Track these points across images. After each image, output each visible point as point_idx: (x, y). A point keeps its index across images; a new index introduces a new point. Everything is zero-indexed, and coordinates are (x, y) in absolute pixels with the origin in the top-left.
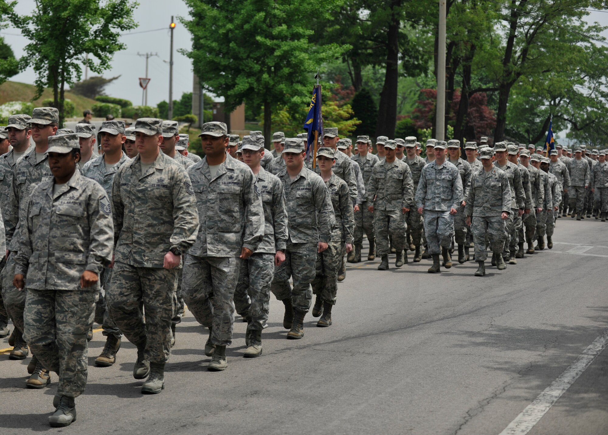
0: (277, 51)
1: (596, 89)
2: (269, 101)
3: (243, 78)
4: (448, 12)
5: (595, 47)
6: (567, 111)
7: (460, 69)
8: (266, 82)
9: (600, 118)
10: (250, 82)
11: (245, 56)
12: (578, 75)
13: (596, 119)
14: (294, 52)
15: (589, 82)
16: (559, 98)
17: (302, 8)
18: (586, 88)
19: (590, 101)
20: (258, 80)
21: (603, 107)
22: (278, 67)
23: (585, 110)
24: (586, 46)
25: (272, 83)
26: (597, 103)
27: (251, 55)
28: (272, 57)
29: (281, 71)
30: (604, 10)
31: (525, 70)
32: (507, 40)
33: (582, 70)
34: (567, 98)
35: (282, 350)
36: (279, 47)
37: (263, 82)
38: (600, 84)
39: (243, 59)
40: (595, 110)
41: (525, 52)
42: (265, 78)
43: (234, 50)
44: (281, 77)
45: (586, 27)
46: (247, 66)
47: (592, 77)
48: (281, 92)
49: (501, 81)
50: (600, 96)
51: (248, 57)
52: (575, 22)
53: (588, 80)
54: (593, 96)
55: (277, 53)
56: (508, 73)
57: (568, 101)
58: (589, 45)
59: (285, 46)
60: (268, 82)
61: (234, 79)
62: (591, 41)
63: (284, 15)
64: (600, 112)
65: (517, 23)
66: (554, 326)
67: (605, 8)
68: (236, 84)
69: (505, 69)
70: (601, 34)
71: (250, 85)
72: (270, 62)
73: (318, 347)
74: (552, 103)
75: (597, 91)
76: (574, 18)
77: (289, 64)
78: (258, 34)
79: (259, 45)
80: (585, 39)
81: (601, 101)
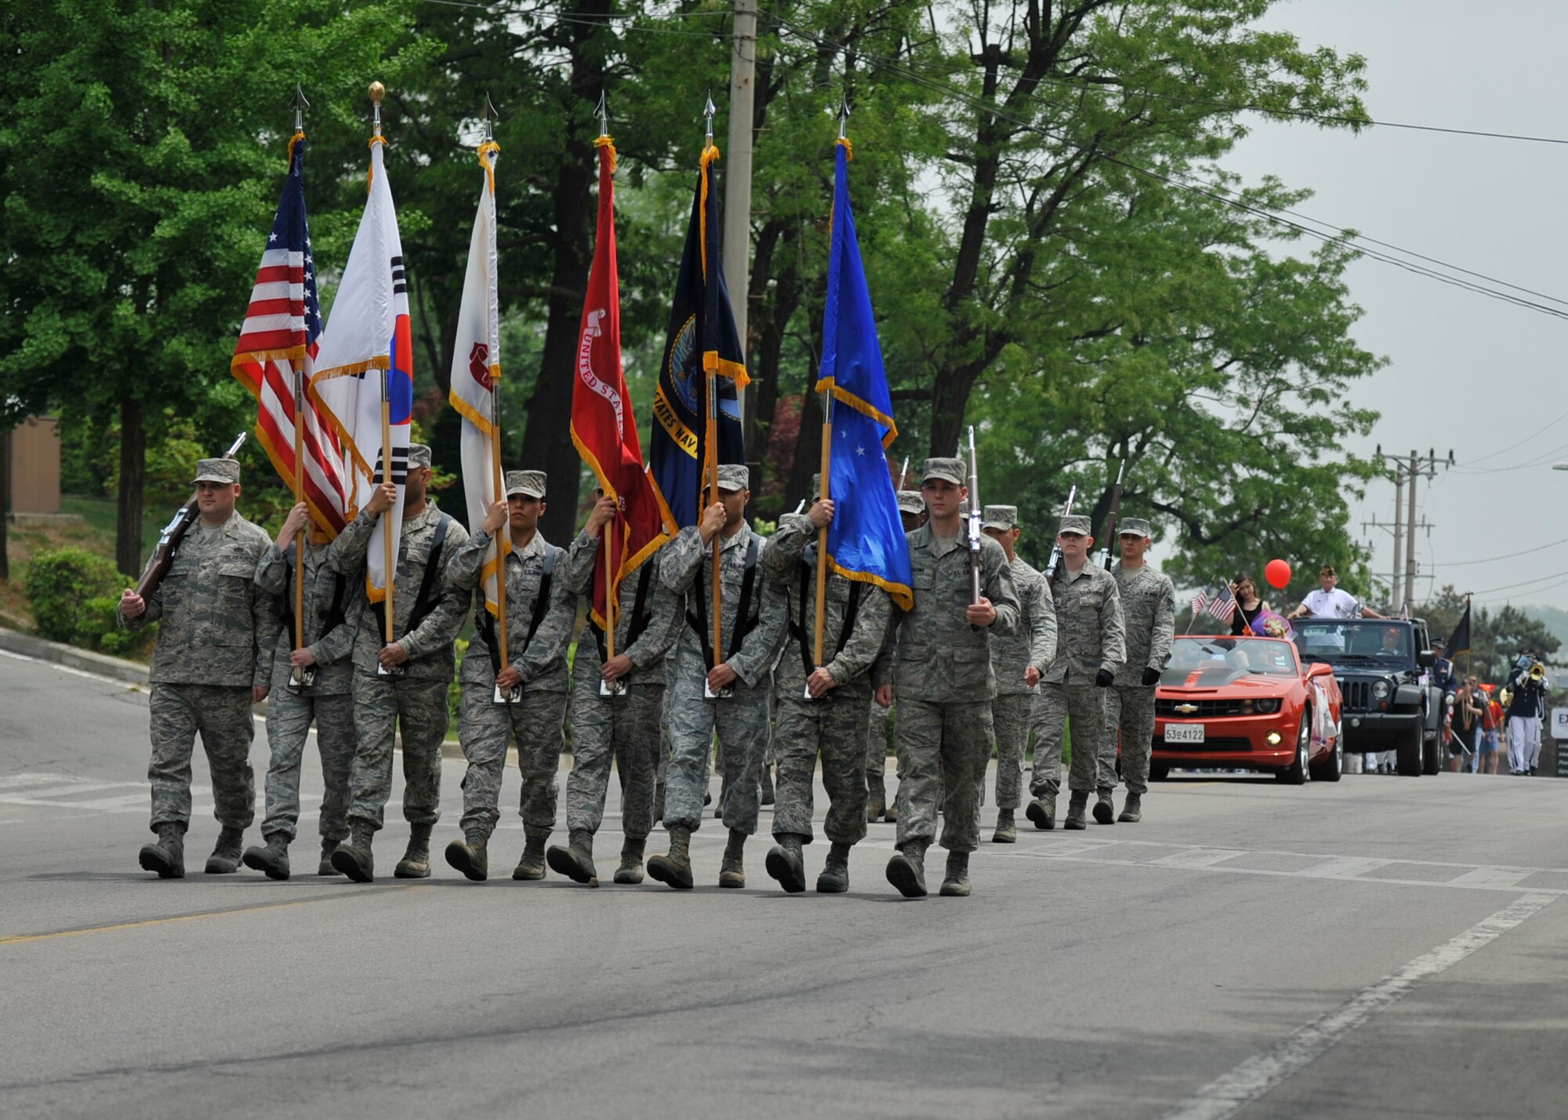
0: (166, 223)
1: (1265, 406)
2: (137, 396)
3: (49, 316)
4: (760, 118)
5: (1266, 263)
6: (1163, 482)
7: (800, 319)
8: (125, 330)
9: (1278, 501)
10: (72, 329)
11: (57, 240)
12: (1205, 358)
13: (1264, 505)
14: (225, 229)
15: (1242, 380)
16: (1139, 436)
17: (254, 77)
18: (1233, 403)
19: (1245, 445)
20: (102, 324)
21: (1289, 466)
22: (168, 279)
23: (1227, 477)
24: (1234, 258)
25: (146, 333)
26: (1270, 452)
27: (79, 239)
28: (150, 244)
29: (180, 294)
30: (1297, 121)
31: (1020, 326)
32: (963, 222)
33: (1220, 340)
34: (1167, 435)
35: (100, 1073)
36: (172, 208)
37: (115, 330)
38: (1283, 386)
39: (52, 251)
40: (1263, 475)
41: (1023, 265)
42: (125, 318)
43: (21, 218)
44: (178, 314)
45: (1235, 193)
46: (62, 275)
47: (1253, 363)
48: (178, 366)
49: (941, 361)
50: (1278, 427)
51: (69, 242)
52: (1200, 172)
53: (1238, 374)
54: (1256, 428)
55: (164, 230)
56: (963, 334)
57: (1169, 444)
58: (1244, 254)
59: (192, 206)
60: (135, 331)
61: (19, 319)
62: (1252, 240)
63: (190, 102)
64: (1278, 481)
65: (998, 164)
66: (1096, 1030)
67: (1303, 116)
68: (27, 335)
69: (950, 318)
70: (1287, 215)
71: (72, 341)
72: (145, 263)
73: (230, 1068)
74: (1117, 449)
75: (1269, 411)
76: (1195, 163)
77: (206, 272)
78: (103, 165)
79: (103, 205)
80: (1228, 234)
81: (1284, 447)
